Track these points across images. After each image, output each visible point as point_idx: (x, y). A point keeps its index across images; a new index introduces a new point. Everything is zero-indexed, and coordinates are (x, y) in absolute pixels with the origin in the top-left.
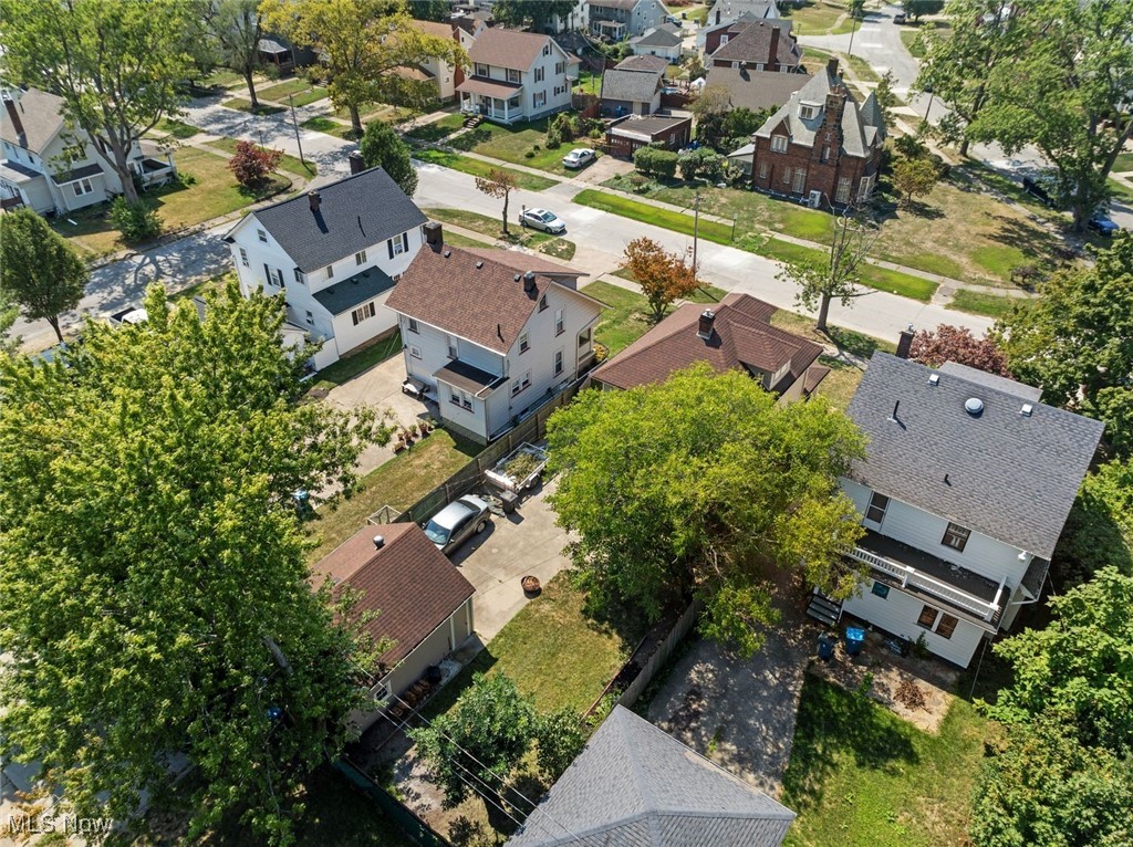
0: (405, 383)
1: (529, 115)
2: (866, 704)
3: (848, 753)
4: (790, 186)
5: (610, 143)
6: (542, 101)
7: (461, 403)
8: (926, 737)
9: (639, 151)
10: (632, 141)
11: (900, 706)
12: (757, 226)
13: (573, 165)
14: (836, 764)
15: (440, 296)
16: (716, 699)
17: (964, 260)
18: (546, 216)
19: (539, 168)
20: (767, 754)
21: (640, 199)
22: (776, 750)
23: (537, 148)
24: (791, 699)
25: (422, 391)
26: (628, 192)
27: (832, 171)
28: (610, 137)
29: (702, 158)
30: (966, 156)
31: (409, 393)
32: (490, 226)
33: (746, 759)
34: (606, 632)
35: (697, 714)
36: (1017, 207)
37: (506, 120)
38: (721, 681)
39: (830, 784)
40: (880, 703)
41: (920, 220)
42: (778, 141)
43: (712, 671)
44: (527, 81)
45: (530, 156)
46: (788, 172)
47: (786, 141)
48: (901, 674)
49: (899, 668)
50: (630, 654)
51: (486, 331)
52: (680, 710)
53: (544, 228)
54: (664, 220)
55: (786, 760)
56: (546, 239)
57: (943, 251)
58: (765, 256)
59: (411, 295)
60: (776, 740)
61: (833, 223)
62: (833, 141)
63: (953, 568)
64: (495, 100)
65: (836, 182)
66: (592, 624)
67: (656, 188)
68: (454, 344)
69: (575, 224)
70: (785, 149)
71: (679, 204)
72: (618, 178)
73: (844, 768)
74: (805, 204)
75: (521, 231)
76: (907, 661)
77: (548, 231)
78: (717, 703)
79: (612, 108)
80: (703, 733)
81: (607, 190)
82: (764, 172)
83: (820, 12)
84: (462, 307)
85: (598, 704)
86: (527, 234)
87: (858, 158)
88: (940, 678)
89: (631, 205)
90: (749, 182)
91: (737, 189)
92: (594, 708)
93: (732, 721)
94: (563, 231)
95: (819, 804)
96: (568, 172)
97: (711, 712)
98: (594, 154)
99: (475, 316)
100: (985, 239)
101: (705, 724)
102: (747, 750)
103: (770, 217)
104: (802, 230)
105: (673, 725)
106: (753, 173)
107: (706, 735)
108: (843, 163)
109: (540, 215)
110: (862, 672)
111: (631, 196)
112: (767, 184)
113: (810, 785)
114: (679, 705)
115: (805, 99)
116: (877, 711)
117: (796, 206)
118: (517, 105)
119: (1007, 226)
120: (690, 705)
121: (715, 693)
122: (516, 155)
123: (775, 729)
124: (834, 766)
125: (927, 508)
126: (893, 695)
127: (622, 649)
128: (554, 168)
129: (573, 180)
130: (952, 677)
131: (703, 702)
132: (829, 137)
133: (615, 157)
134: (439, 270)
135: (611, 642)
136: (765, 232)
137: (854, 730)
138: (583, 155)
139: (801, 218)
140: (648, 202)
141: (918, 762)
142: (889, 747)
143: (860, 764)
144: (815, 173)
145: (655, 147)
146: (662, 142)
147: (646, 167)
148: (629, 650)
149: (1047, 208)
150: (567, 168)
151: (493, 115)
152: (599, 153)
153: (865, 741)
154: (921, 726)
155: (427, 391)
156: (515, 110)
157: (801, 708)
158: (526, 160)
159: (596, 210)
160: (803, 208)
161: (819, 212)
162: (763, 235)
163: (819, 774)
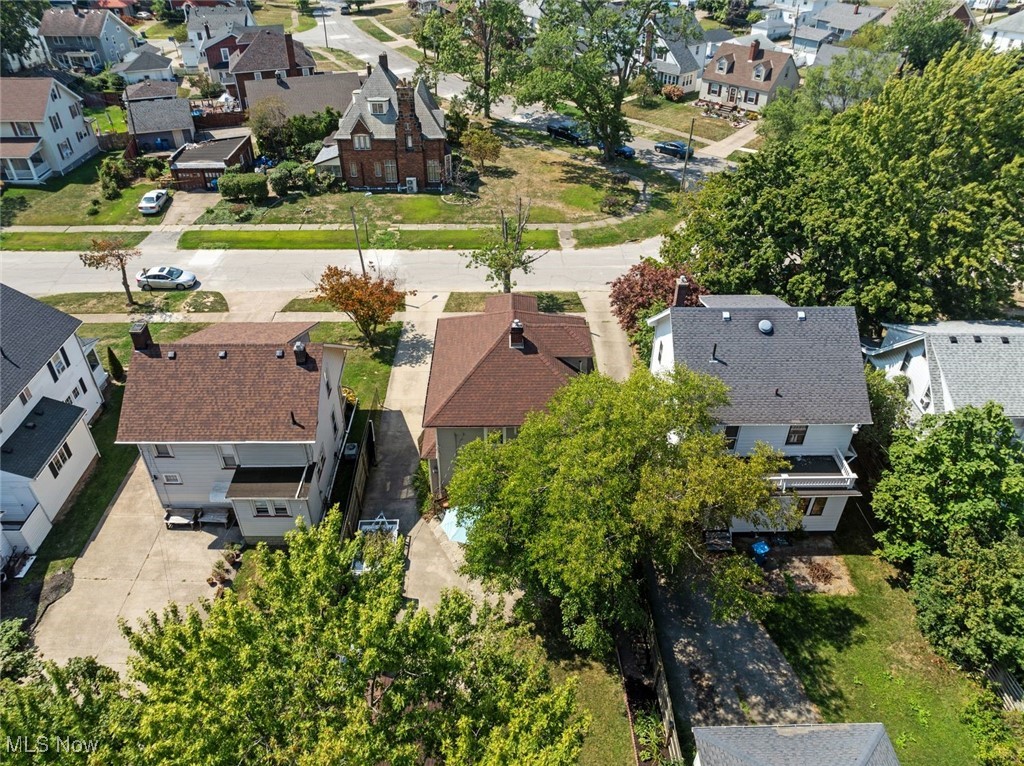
0: (167, 518)
1: (61, 169)
2: (802, 598)
3: (825, 645)
4: (383, 178)
5: (178, 179)
6: (69, 151)
7: (272, 512)
8: (854, 598)
9: (221, 180)
10: (203, 171)
11: (821, 586)
12: (379, 223)
13: (154, 211)
14: (827, 660)
15: (190, 405)
16: (712, 666)
17: (559, 206)
18: (170, 273)
19: (114, 223)
20: (782, 686)
21: (247, 227)
22: (785, 679)
23: (96, 202)
24: (757, 629)
25: (196, 519)
26: (231, 224)
27: (420, 157)
28: (175, 172)
29: (290, 171)
30: (490, 118)
31: (176, 527)
32: (108, 302)
33: (774, 701)
34: (584, 665)
35: (711, 689)
36: (556, 151)
37: (36, 180)
38: (702, 647)
39: (838, 679)
40: (809, 591)
41: (503, 181)
42: (359, 140)
43: (689, 644)
44: (45, 131)
45: (94, 213)
46: (377, 167)
47: (367, 138)
48: (801, 560)
49: (796, 556)
50: (619, 673)
51: (274, 424)
52: (698, 695)
53: (174, 286)
54: (289, 242)
55: (797, 681)
56: (185, 297)
57: (540, 203)
58: (408, 248)
59: (149, 418)
60: (778, 669)
61: (441, 203)
62: (414, 130)
63: (799, 460)
64: (11, 160)
65: (425, 165)
66: (566, 665)
67: (259, 212)
68: (229, 452)
69: (202, 271)
70: (368, 145)
71: (290, 221)
72: (210, 211)
73: (834, 659)
74: (404, 192)
75: (149, 296)
76: (795, 547)
77: (180, 287)
78: (716, 669)
79: (151, 142)
80: (729, 701)
81: (207, 227)
82: (354, 170)
83: (269, 13)
84: (228, 408)
85: (637, 737)
86: (159, 299)
87: (439, 140)
88: (823, 548)
89: (245, 236)
90: (344, 184)
91: (335, 193)
92: (637, 743)
93: (739, 676)
94: (196, 284)
95: (846, 701)
96: (150, 219)
97: (719, 680)
98: (167, 194)
99: (252, 412)
100: (559, 183)
101: (724, 694)
102: (768, 693)
103: (384, 211)
104: (420, 216)
105: (704, 711)
106: (344, 174)
107: (732, 702)
108: (427, 147)
109: (164, 273)
110: (778, 575)
111: (237, 227)
112: (361, 183)
113: (828, 689)
114: (692, 690)
115: (371, 96)
116: (813, 599)
117: (399, 196)
118: (41, 161)
119: (565, 169)
120: (700, 686)
121: (707, 661)
122: (75, 216)
123: (770, 662)
124: (826, 662)
125: (775, 422)
126: (811, 580)
127: (609, 672)
128: (131, 219)
129: (161, 226)
130: (828, 543)
131: (707, 675)
132: (408, 127)
133: (190, 191)
134: (171, 377)
135: (595, 671)
136: (389, 226)
137: (813, 625)
138: (158, 198)
139: (411, 205)
140: (259, 227)
141: (867, 622)
142: (841, 623)
143: (839, 649)
144: (404, 161)
145: (236, 171)
146: (238, 165)
147: (233, 194)
148: (616, 670)
149: (576, 147)
150: (145, 215)
151: (16, 178)
152: (171, 192)
153: (827, 627)
154: (844, 593)
155: (202, 516)
156: (41, 166)
157: (769, 632)
158: (92, 218)
159: (212, 251)
160: (405, 196)
161: (421, 196)
162: (389, 229)
163: (825, 677)
